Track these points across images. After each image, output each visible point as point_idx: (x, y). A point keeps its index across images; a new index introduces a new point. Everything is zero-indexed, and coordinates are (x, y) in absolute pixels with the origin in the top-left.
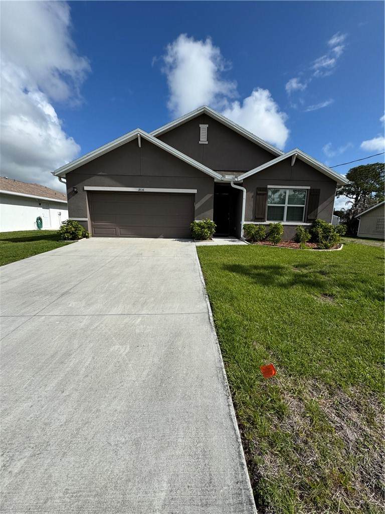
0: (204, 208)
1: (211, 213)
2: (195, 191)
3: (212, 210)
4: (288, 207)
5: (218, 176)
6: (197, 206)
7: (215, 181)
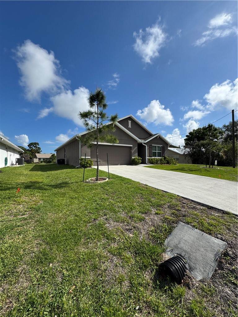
0: (135, 153)
1: (137, 154)
2: (132, 146)
3: (137, 153)
4: (158, 152)
5: (140, 141)
6: (133, 151)
7: (138, 142)
